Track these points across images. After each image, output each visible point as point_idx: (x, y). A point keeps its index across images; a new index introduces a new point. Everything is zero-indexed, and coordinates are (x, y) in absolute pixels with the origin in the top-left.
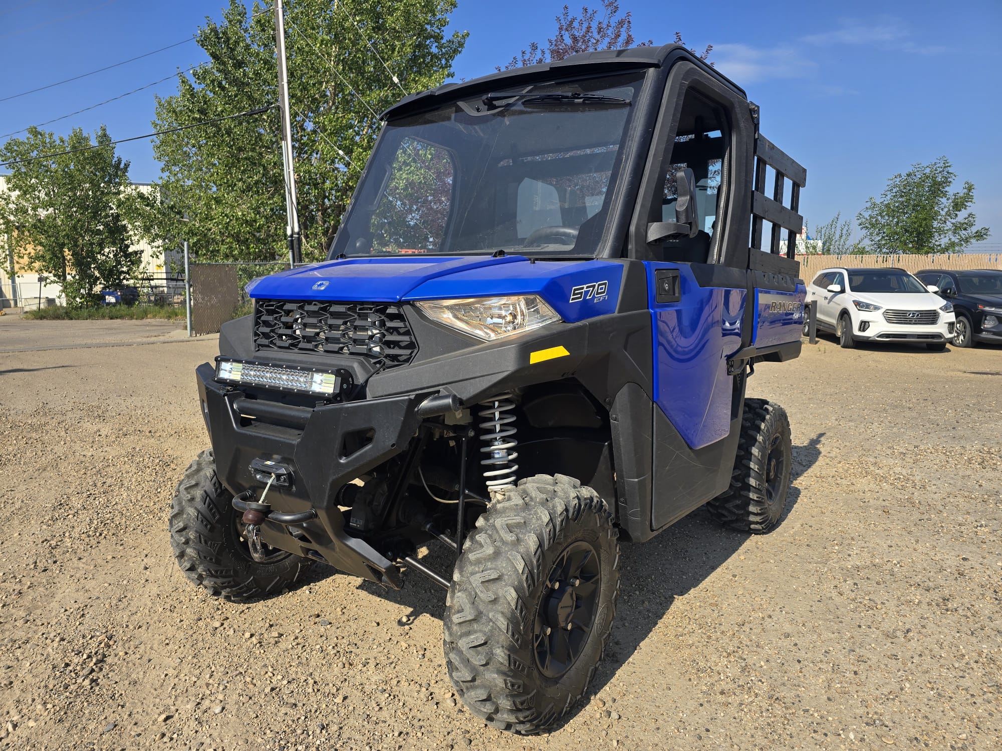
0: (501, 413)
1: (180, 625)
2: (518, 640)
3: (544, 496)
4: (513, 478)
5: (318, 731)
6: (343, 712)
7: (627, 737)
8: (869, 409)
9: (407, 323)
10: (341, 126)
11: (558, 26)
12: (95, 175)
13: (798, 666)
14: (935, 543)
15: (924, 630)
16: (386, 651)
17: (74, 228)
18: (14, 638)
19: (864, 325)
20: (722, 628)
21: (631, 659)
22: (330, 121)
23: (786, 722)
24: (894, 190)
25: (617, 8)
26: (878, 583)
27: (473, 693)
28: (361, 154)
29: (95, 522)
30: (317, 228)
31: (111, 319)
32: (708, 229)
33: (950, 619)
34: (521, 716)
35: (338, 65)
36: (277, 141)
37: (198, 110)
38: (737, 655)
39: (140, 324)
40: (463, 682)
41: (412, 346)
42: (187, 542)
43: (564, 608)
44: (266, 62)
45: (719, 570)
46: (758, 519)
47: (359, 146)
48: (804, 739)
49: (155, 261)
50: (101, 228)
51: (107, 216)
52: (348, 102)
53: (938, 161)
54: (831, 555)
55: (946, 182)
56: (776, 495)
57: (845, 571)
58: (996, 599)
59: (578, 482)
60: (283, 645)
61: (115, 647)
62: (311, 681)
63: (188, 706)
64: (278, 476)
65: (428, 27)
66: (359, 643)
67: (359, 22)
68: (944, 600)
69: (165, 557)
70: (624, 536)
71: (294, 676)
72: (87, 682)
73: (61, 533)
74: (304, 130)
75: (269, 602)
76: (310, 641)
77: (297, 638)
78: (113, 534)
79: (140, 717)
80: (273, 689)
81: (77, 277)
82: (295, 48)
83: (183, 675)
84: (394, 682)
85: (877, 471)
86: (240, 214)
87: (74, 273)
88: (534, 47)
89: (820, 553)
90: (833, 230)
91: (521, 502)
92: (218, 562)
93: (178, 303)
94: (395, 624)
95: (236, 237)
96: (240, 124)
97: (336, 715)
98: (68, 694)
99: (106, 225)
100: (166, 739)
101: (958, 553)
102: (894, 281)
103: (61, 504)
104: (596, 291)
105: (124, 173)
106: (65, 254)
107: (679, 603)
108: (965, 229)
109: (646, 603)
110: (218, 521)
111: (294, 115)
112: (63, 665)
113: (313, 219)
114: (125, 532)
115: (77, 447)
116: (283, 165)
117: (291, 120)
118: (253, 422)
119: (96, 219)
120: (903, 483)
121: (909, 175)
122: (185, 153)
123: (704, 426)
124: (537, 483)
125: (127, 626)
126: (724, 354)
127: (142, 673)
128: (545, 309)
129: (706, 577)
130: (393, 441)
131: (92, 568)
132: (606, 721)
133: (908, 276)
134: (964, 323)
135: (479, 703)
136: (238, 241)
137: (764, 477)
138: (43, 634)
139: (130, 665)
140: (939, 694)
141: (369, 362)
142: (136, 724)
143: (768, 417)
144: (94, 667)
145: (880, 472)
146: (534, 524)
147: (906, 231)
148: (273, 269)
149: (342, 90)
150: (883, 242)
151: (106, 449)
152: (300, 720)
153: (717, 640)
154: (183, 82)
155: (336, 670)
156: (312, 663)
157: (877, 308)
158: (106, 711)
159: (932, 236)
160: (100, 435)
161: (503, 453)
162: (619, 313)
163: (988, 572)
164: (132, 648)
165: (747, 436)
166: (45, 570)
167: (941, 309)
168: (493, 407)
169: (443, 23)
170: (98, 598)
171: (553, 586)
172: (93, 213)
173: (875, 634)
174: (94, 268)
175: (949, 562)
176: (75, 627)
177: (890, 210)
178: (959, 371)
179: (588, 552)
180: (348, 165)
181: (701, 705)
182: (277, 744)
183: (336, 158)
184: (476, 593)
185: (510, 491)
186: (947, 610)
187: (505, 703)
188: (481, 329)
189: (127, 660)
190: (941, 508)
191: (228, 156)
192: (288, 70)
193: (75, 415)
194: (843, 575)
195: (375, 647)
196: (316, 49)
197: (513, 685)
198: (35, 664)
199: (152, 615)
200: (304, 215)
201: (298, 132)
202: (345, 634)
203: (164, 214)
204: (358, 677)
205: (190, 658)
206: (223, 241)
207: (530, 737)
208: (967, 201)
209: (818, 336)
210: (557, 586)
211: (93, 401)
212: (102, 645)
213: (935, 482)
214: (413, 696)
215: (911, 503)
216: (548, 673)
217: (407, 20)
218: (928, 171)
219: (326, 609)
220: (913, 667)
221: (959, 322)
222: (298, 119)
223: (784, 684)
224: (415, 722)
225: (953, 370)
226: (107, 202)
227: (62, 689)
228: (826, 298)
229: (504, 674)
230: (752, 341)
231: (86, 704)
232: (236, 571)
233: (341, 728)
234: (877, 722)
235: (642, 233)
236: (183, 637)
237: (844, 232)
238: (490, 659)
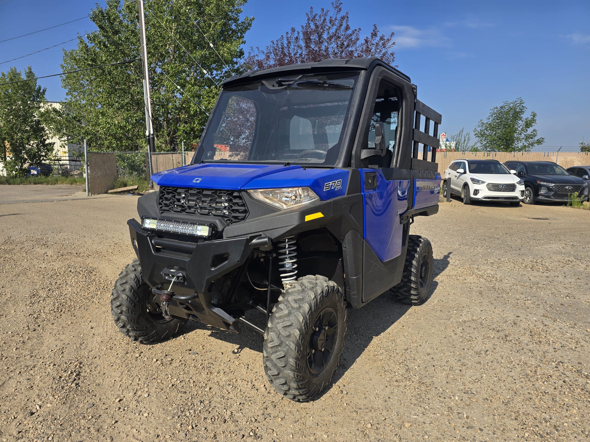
0: (289, 245)
1: (117, 356)
2: (300, 354)
3: (312, 286)
4: (295, 277)
5: (199, 404)
6: (210, 395)
7: (351, 402)
8: (477, 239)
9: (243, 201)
10: (178, 71)
11: (307, 18)
12: (24, 96)
13: (433, 368)
14: (504, 309)
15: (495, 351)
16: (228, 366)
17: (12, 128)
18: (27, 365)
19: (476, 192)
20: (397, 351)
21: (352, 367)
22: (172, 68)
23: (426, 393)
24: (494, 116)
25: (340, 9)
26: (474, 329)
27: (278, 381)
28: (190, 88)
29: (57, 304)
30: (163, 132)
31: (35, 184)
32: (391, 148)
33: (508, 345)
34: (301, 391)
35: (176, 34)
36: (139, 80)
37: (91, 60)
38: (404, 364)
39: (55, 187)
40: (273, 376)
41: (245, 212)
42: (121, 313)
43: (321, 340)
44: (133, 32)
45: (396, 323)
46: (416, 297)
47: (189, 83)
48: (435, 400)
49: (63, 149)
50: (28, 128)
51: (32, 121)
52: (182, 57)
53: (517, 100)
54: (452, 315)
55: (522, 112)
56: (425, 285)
57: (458, 323)
58: (531, 335)
59: (328, 279)
60: (174, 365)
61: (84, 368)
62: (192, 381)
63: (130, 395)
64: (178, 277)
65: (230, 14)
66: (214, 363)
67: (189, 10)
68: (506, 336)
69: (101, 322)
70: (349, 306)
71: (182, 379)
72: (73, 385)
73: (39, 310)
74: (156, 72)
75: (163, 344)
76: (188, 362)
77: (181, 361)
78: (68, 311)
79: (106, 401)
80: (173, 385)
81: (13, 159)
82: (151, 23)
83: (124, 380)
84: (234, 380)
85: (478, 272)
86: (117, 122)
87: (11, 156)
88: (293, 30)
89: (446, 314)
90: (460, 137)
91: (300, 288)
92: (138, 323)
93: (77, 175)
94: (231, 354)
95: (114, 136)
96: (117, 68)
97: (207, 396)
98: (65, 391)
99: (32, 127)
100: (121, 410)
101: (514, 314)
102: (493, 168)
103: (34, 295)
104: (336, 185)
105: (43, 95)
106: (6, 144)
107: (375, 340)
108: (532, 138)
109: (359, 340)
110: (138, 301)
111: (150, 64)
112: (59, 377)
113: (161, 126)
114: (75, 310)
115: (35, 262)
116: (143, 94)
117: (148, 67)
118: (161, 250)
119: (25, 123)
120: (491, 279)
121: (501, 107)
122: (81, 84)
123: (388, 250)
124: (307, 279)
125: (88, 357)
126: (398, 214)
127: (102, 380)
128: (312, 194)
129: (389, 327)
130: (239, 259)
131: (61, 328)
132: (340, 395)
133: (500, 164)
134: (530, 191)
135: (281, 386)
136: (116, 138)
137: (419, 276)
138: (43, 363)
139: (94, 376)
140: (499, 379)
141: (224, 220)
142: (104, 404)
143: (421, 245)
144: (76, 378)
145: (480, 273)
146: (307, 299)
147: (500, 139)
148: (137, 156)
149: (179, 50)
150: (488, 145)
151: (53, 264)
152: (189, 399)
153: (394, 357)
154: (81, 42)
155: (204, 376)
156: (191, 373)
157: (483, 182)
158: (86, 398)
159: (513, 142)
160: (47, 256)
161: (290, 265)
162: (347, 195)
163: (528, 323)
164: (93, 368)
165: (410, 254)
166: (35, 330)
167: (517, 183)
168: (285, 242)
169: (239, 12)
170: (69, 344)
171: (316, 329)
172: (23, 119)
173: (471, 352)
174: (24, 153)
175: (510, 318)
176: (59, 359)
177: (491, 127)
178: (527, 217)
179: (332, 313)
180: (182, 94)
181: (387, 387)
182: (179, 410)
183: (175, 90)
184: (280, 333)
185: (295, 283)
186: (507, 341)
187: (294, 385)
188: (279, 203)
189: (92, 374)
190: (509, 291)
191: (109, 88)
192: (146, 37)
193: (29, 244)
194: (457, 325)
195: (222, 364)
196: (163, 24)
197: (297, 376)
198: (43, 377)
199: (101, 352)
200: (156, 124)
201: (152, 74)
202: (206, 358)
203: (69, 122)
204: (216, 379)
205: (126, 372)
206: (106, 138)
207: (304, 403)
208: (532, 123)
209: (451, 197)
210: (317, 329)
211: (38, 236)
212: (78, 367)
213: (507, 278)
214: (245, 387)
215: (494, 289)
216: (314, 372)
217: (218, 9)
218: (512, 105)
219: (194, 347)
220: (488, 367)
221: (527, 190)
222: (152, 66)
223: (426, 377)
224: (247, 398)
225: (523, 217)
226: (32, 113)
227: (60, 389)
228: (456, 176)
229: (293, 371)
230: (413, 206)
231: (75, 395)
232: (146, 327)
233: (210, 402)
234: (469, 392)
235: (358, 155)
236: (120, 362)
237: (466, 139)
238: (287, 364)
